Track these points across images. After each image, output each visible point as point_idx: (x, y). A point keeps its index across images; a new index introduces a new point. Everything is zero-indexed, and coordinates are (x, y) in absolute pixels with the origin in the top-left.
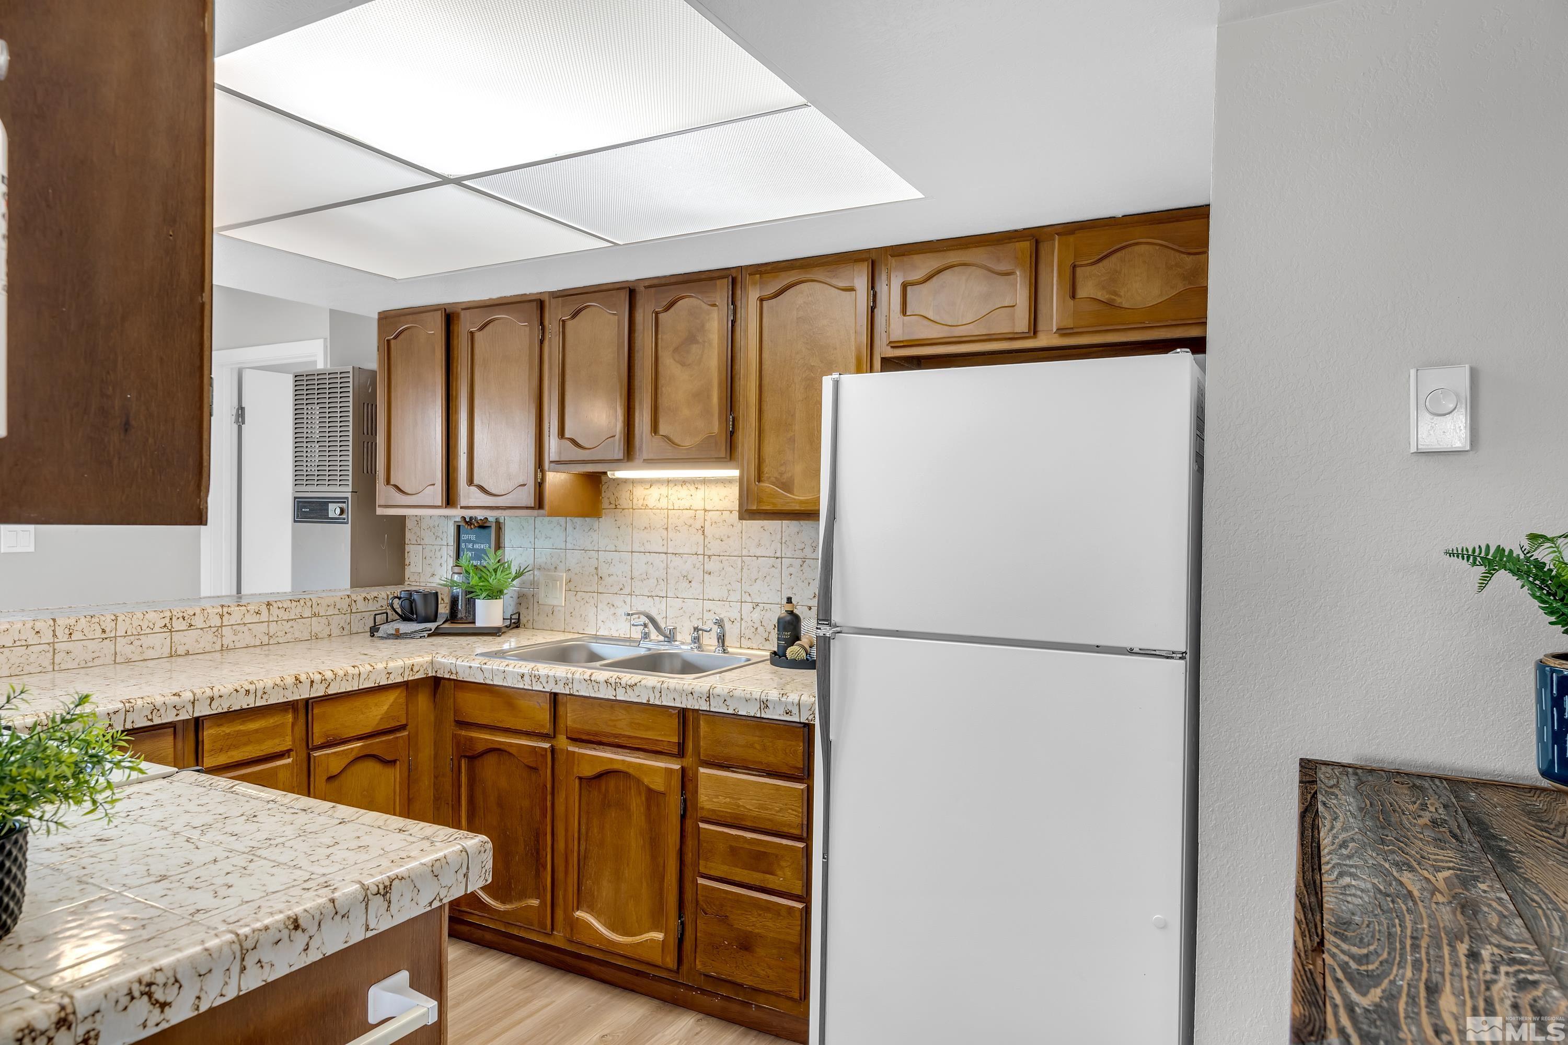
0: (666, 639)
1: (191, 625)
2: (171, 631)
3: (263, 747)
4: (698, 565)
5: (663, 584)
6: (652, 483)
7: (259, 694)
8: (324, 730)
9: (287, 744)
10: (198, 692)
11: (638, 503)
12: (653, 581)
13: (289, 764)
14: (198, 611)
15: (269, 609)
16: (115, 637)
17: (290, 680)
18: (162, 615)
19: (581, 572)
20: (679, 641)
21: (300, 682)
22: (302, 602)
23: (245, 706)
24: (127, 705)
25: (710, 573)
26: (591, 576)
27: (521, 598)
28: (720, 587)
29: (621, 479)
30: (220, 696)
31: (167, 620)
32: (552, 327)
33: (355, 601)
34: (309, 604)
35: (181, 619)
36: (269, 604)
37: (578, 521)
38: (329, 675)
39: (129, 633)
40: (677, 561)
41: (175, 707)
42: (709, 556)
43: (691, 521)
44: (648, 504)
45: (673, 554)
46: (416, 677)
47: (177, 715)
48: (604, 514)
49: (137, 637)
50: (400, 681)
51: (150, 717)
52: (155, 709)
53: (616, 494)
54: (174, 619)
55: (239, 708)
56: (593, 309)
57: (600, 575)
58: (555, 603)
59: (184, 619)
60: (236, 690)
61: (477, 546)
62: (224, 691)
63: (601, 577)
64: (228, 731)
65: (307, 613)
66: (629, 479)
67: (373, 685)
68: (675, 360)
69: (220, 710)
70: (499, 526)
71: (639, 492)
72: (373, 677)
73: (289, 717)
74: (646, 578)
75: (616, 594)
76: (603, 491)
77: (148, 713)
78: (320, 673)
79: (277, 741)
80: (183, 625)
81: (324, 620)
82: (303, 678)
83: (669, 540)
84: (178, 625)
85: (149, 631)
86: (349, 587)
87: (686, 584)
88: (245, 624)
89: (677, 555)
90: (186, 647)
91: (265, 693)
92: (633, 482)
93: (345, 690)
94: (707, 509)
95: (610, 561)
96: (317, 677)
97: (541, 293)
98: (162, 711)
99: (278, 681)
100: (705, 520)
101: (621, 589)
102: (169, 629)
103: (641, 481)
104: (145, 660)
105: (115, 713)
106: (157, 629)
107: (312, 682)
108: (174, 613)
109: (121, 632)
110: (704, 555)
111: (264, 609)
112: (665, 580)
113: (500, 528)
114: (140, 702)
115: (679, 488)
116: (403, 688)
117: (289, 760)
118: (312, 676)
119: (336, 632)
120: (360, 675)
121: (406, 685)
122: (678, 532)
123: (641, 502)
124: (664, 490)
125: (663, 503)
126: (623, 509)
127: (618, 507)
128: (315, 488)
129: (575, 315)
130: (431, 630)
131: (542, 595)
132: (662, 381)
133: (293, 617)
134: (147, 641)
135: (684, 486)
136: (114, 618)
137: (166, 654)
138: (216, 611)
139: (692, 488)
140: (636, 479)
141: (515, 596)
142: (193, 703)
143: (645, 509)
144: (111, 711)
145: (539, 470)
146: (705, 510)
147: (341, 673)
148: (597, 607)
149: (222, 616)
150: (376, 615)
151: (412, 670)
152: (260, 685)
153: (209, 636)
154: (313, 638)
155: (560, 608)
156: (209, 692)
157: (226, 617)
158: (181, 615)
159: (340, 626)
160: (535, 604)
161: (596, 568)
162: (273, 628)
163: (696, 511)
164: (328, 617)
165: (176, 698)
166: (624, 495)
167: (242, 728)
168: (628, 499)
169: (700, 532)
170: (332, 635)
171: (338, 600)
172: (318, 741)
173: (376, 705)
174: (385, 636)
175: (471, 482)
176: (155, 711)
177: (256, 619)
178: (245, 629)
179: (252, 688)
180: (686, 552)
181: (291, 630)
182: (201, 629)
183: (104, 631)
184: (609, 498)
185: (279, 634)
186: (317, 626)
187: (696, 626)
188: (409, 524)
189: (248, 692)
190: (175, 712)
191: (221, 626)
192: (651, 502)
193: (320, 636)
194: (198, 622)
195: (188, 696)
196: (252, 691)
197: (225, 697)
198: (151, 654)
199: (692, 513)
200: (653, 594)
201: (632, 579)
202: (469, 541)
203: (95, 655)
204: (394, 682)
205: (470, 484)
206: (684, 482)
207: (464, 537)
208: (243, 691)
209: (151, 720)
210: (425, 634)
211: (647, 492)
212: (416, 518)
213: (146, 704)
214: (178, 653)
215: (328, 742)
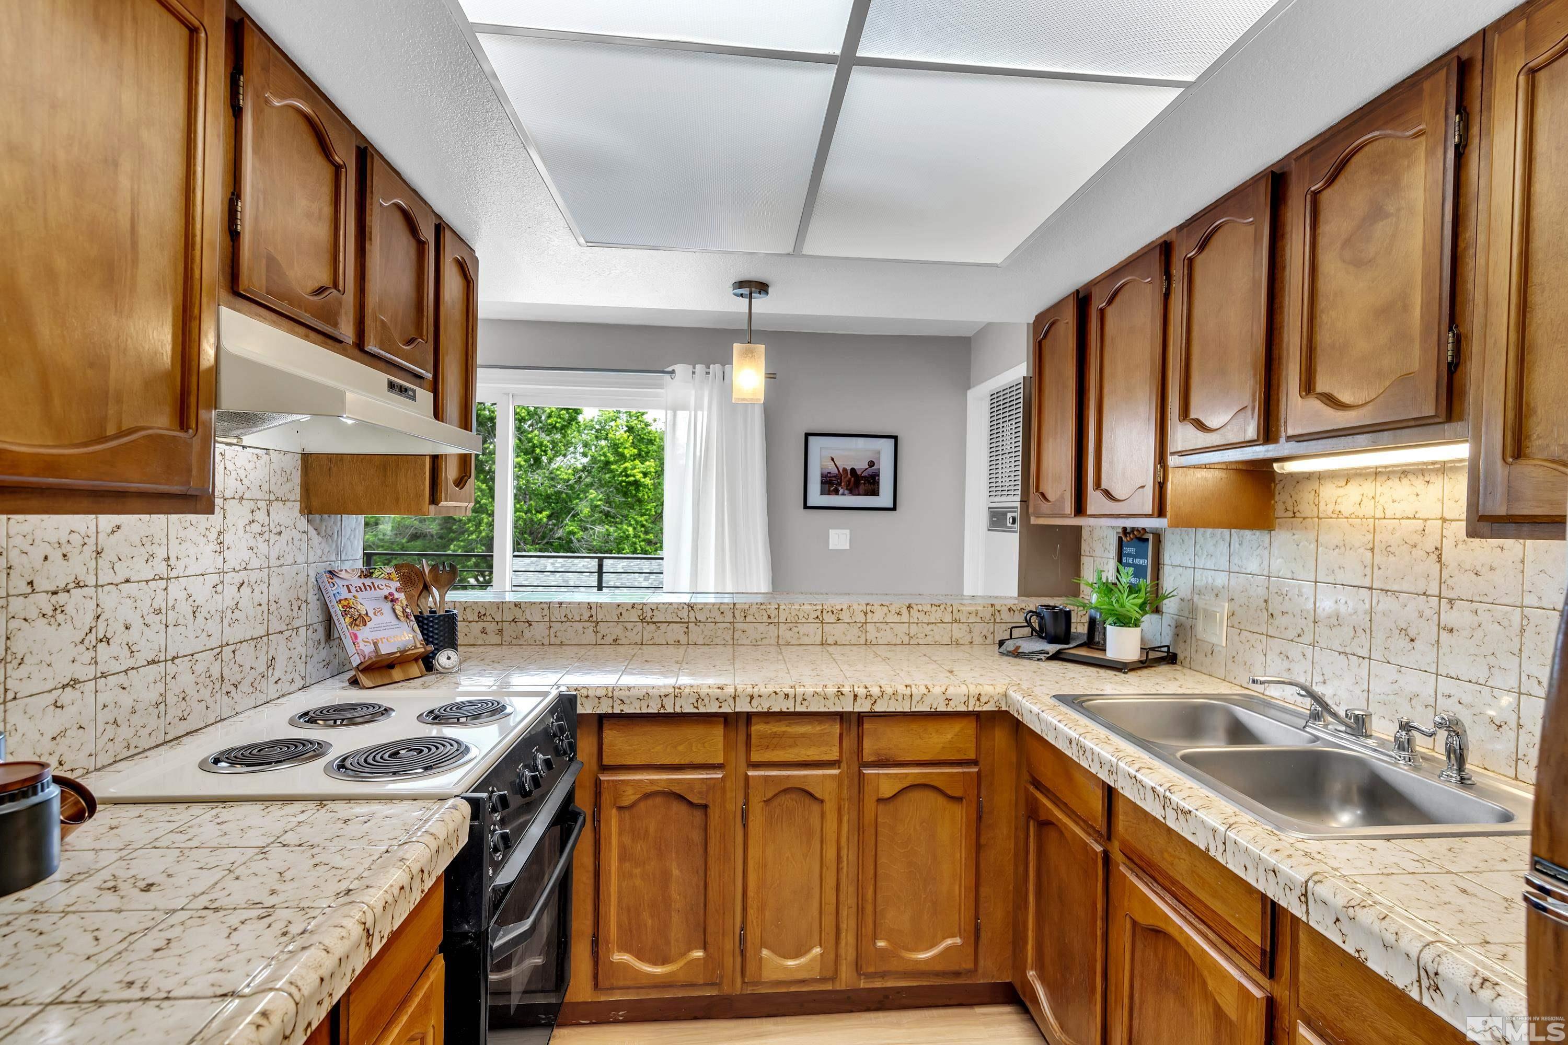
0: (1349, 730)
1: (839, 619)
2: (822, 622)
3: (809, 753)
4: (1428, 613)
5: (1363, 639)
6: (1349, 476)
7: (799, 700)
8: (876, 747)
9: (834, 755)
10: (740, 688)
11: (1326, 508)
12: (1347, 631)
13: (836, 775)
14: (845, 607)
15: (909, 611)
16: (778, 623)
17: (832, 690)
18: (815, 608)
19: (1247, 604)
20: (1377, 738)
21: (842, 694)
22: (942, 607)
23: (785, 710)
24: (677, 690)
25: (1451, 631)
26: (1259, 611)
27: (1182, 630)
28: (1472, 658)
29: (1303, 473)
30: (760, 696)
31: (819, 613)
32: (1178, 271)
33: (999, 611)
34: (949, 609)
35: (830, 613)
36: (909, 607)
37: (1247, 533)
38: (875, 691)
39: (789, 621)
40: (1386, 603)
41: (717, 699)
42: (1451, 601)
43: (1416, 538)
44: (1342, 510)
45: (1382, 590)
46: (985, 709)
47: (720, 707)
48: (1277, 526)
49: (795, 625)
50: (963, 710)
51: (696, 705)
52: (699, 698)
53: (1295, 497)
54: (825, 612)
55: (779, 710)
56: (1226, 228)
57: (1270, 611)
58: (1214, 640)
59: (833, 612)
60: (775, 692)
61: (1136, 561)
62: (763, 691)
63: (1272, 614)
64: (775, 730)
65: (948, 618)
66: (1313, 473)
67: (929, 710)
68: (1344, 261)
69: (760, 709)
70: (1158, 537)
71: (1329, 492)
72: (928, 701)
73: (836, 729)
74: (1336, 623)
75: (1292, 641)
76: (1277, 493)
77: (694, 701)
78: (866, 688)
79: (823, 749)
80: (832, 619)
81: (964, 627)
82: (846, 690)
83: (1376, 568)
84: (828, 618)
85: (804, 620)
86: (1016, 595)
87: (1404, 643)
88: (887, 623)
89: (1389, 593)
90: (835, 638)
91: (804, 700)
92: (1319, 477)
93: (894, 710)
94: (1448, 517)
95: (1285, 592)
96: (861, 691)
97: (1168, 233)
98: (706, 701)
99: (819, 690)
100: (1442, 536)
101: (1299, 636)
102: (820, 620)
103: (1332, 475)
104: (800, 645)
105: (666, 696)
106: (811, 620)
107: (856, 696)
108: (825, 607)
109: (782, 619)
110: (1440, 597)
111: (904, 611)
112: (1368, 631)
113: (1159, 541)
114: (687, 690)
115: (1394, 483)
116: (973, 718)
117: (836, 772)
118: (856, 689)
119: (978, 639)
120: (911, 696)
121: (977, 715)
122: (1391, 555)
123: (1331, 507)
124: (1368, 487)
125: (1368, 508)
126: (1304, 518)
127: (1298, 515)
128: (1004, 499)
129: (1202, 247)
130: (1048, 653)
131: (1200, 626)
132: (1322, 303)
133: (933, 621)
134: (803, 629)
135: (1405, 481)
136: (777, 607)
137: (818, 641)
138: (861, 608)
139: (1419, 483)
140: (1325, 472)
141: (1173, 624)
142: (734, 698)
143: (1338, 518)
144: (662, 694)
145: (1159, 466)
146: (1444, 520)
147: (889, 691)
148: (1265, 655)
149: (866, 614)
150: (1012, 628)
151: (978, 700)
152: (800, 690)
153: (855, 630)
154: (954, 643)
155: (1219, 648)
156: (749, 690)
157: (870, 615)
158: (830, 609)
159: (983, 634)
160: (1193, 638)
161: (1266, 601)
162: (914, 629)
163: (1426, 520)
164: (970, 625)
165: (720, 691)
166: (1306, 498)
167: (789, 729)
168: (1311, 503)
169: (1434, 557)
170: (974, 643)
171: (980, 608)
172: (868, 757)
173: (937, 731)
174: (1005, 652)
175: (1098, 485)
176: (700, 700)
177: (897, 619)
178: (887, 627)
179: (791, 692)
180: (1405, 589)
181: (931, 633)
182: (848, 623)
183: (769, 617)
184: (1284, 503)
185: (920, 635)
186: (959, 632)
187: (1405, 720)
188: (1085, 534)
189: (787, 696)
190: (718, 704)
191: (866, 623)
192: (1347, 507)
193: (961, 641)
194: (845, 617)
195: (730, 690)
196: (792, 696)
197: (764, 697)
198: (806, 640)
199: (1419, 524)
200: (1348, 650)
201: (1315, 622)
202: (1129, 555)
203: (763, 636)
204: (955, 710)
205: (1097, 489)
206: (1404, 472)
207: (1126, 550)
208: (782, 695)
209: (697, 708)
210: (1043, 656)
211: (1341, 491)
212: (1089, 529)
213: (692, 693)
214: (828, 642)
215: (879, 761)
